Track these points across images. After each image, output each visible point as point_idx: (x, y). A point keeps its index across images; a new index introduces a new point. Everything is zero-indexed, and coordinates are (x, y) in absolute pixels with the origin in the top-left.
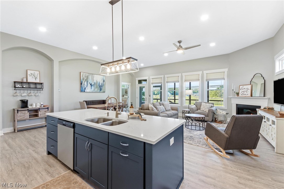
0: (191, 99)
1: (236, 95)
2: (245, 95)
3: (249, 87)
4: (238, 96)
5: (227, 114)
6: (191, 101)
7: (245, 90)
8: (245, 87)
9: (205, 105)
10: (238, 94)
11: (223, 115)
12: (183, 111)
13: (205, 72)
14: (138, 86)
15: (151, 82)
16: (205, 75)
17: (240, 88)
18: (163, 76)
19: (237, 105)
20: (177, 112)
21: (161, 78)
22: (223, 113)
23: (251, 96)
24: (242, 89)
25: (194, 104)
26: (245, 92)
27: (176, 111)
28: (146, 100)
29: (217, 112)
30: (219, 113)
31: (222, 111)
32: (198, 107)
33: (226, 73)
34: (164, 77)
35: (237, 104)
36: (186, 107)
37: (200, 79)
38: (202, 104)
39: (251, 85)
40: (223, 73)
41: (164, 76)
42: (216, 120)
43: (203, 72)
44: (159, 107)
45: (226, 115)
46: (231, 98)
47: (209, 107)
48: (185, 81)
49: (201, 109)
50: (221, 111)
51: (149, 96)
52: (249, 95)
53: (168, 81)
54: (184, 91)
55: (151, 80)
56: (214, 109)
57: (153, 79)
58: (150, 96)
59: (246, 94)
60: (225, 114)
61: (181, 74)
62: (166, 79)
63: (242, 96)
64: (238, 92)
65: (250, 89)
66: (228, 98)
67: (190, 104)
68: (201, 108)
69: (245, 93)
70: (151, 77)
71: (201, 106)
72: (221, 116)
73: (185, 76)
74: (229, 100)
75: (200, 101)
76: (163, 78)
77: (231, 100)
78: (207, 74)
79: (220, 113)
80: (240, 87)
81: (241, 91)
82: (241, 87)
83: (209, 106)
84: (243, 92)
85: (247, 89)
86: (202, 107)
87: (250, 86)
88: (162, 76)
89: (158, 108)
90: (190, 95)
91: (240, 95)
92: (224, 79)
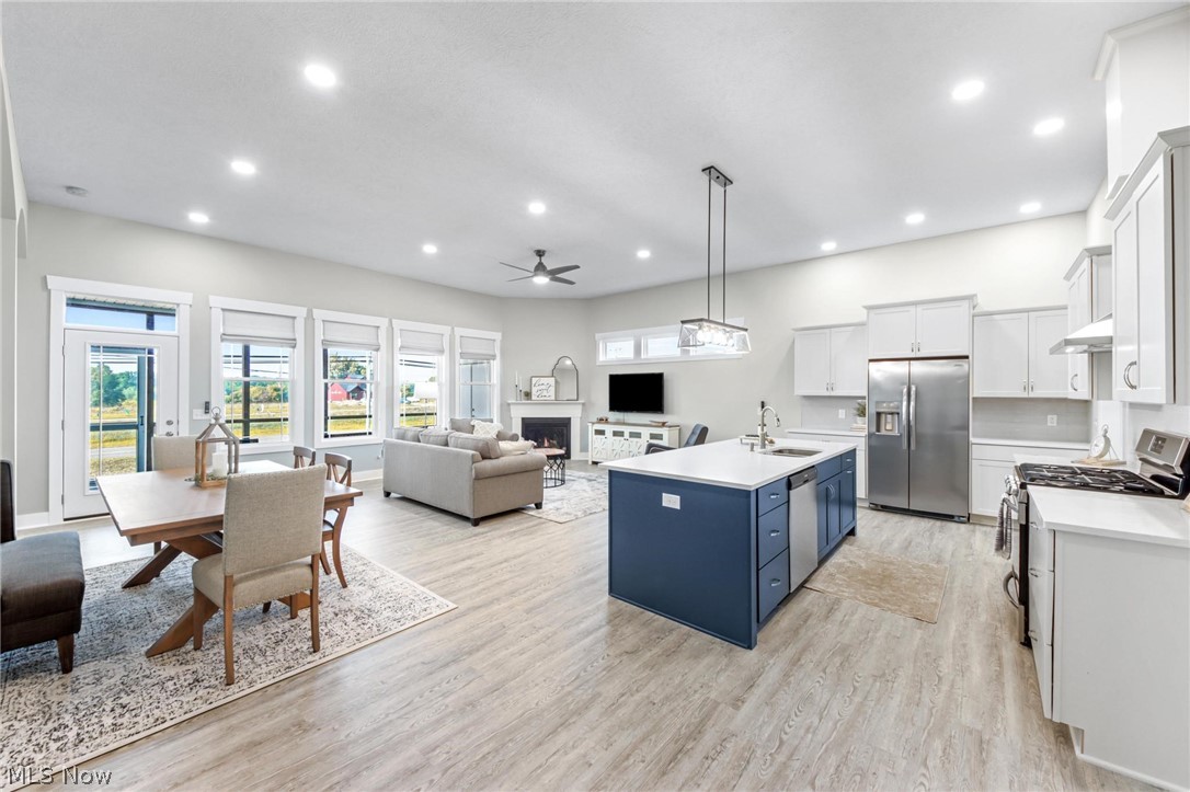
1: (523, 397)
2: (544, 398)
3: (551, 381)
4: (528, 400)
7: (543, 387)
8: (543, 381)
10: (528, 395)
13: (459, 331)
14: (75, 337)
15: (220, 328)
17: (533, 383)
18: (306, 309)
19: (523, 419)
21: (287, 321)
23: (555, 400)
24: (536, 385)
28: (169, 435)
33: (498, 344)
34: (310, 318)
37: (446, 347)
39: (553, 378)
40: (493, 342)
46: (511, 404)
48: (403, 348)
51: (202, 411)
52: (552, 397)
55: (217, 315)
57: (227, 313)
59: (546, 395)
63: (538, 399)
64: (530, 391)
65: (554, 385)
69: (545, 393)
70: (217, 301)
73: (401, 330)
77: (511, 410)
80: (532, 379)
81: (534, 390)
82: (535, 380)
84: (539, 392)
85: (546, 386)
91: (532, 399)
92: (494, 357)
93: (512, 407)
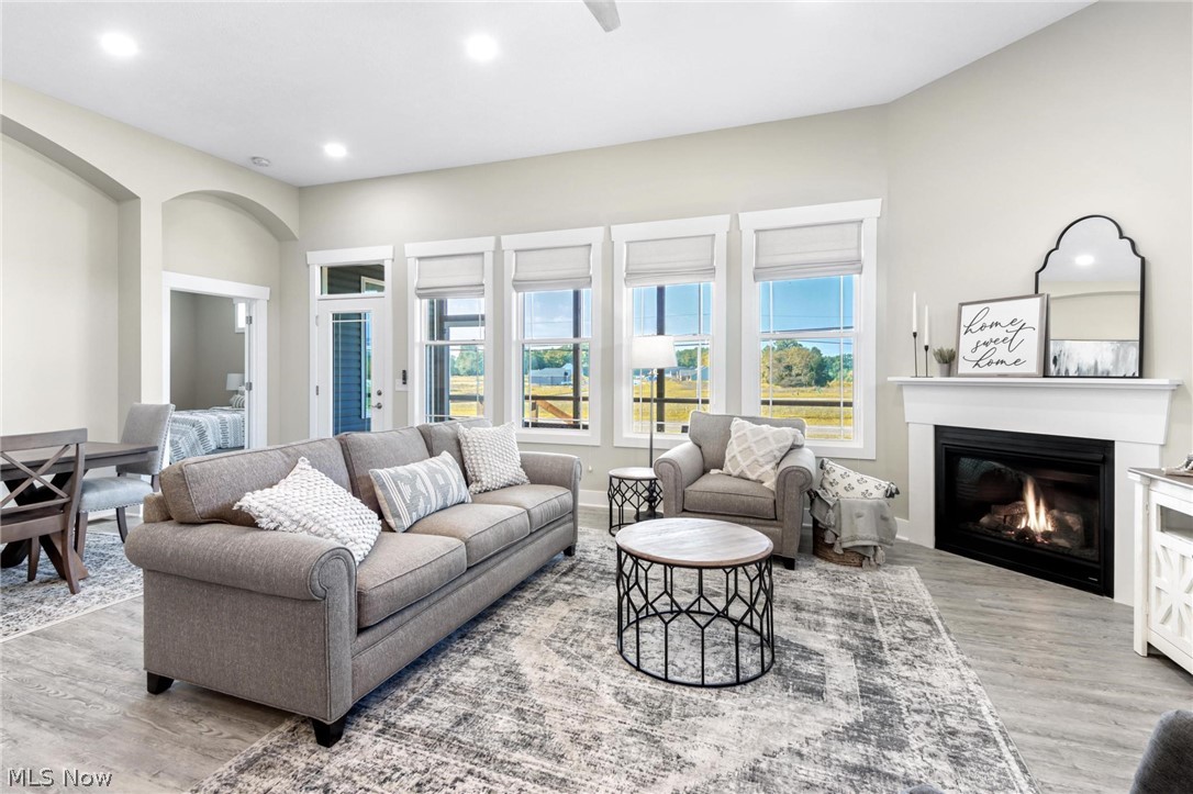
0: (666, 396)
1: (935, 365)
2: (1001, 369)
3: (1031, 310)
4: (949, 375)
5: (891, 495)
6: (666, 404)
7: (998, 333)
8: (1000, 312)
9: (755, 433)
10: (948, 360)
11: (871, 506)
12: (616, 482)
13: (749, 221)
14: (325, 307)
15: (414, 282)
16: (749, 240)
17: (966, 321)
18: (493, 239)
19: (940, 430)
20: (567, 497)
21: (477, 260)
22: (863, 488)
23: (1045, 376)
24: (974, 328)
25: (685, 429)
26: (1002, 348)
27: (561, 491)
28: (379, 407)
29: (827, 486)
30: (839, 489)
31: (859, 476)
32: (710, 449)
33: (870, 230)
34: (498, 251)
35: (937, 428)
36: (629, 453)
38: (733, 428)
39: (1038, 300)
40: (854, 227)
41: (498, 243)
42: (828, 541)
43: (735, 220)
44: (395, 479)
45: (884, 501)
46: (901, 386)
47: (779, 450)
48: (632, 275)
49: (728, 467)
50: (854, 477)
51: (401, 381)
52: (1032, 365)
53: (521, 276)
54: (621, 345)
55: (413, 265)
56: (806, 460)
57: (424, 263)
58: (409, 381)
59: (1010, 358)
60: (878, 494)
61: (601, 229)
62: (510, 260)
63: (977, 370)
64: (948, 346)
65: (1037, 326)
66: (880, 387)
67: (661, 428)
68: (728, 457)
69: (1001, 351)
70: (413, 249)
71: (724, 446)
72: (859, 516)
73: (628, 243)
74: (889, 397)
75: (716, 408)
76: (489, 257)
77: (902, 404)
78: (757, 231)
79: (849, 488)
80: (960, 312)
81: (967, 344)
82: (969, 313)
83: (778, 441)
84: (982, 350)
85: (1010, 328)
86: (733, 450)
87: (1035, 304)
88: (486, 244)
89: (390, 485)
90: (661, 372)
91: (964, 367)
92: (857, 265)
93: (907, 393)
